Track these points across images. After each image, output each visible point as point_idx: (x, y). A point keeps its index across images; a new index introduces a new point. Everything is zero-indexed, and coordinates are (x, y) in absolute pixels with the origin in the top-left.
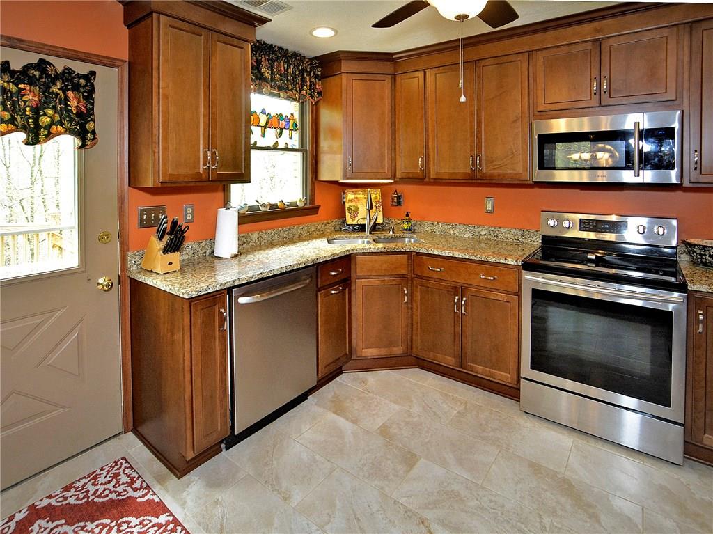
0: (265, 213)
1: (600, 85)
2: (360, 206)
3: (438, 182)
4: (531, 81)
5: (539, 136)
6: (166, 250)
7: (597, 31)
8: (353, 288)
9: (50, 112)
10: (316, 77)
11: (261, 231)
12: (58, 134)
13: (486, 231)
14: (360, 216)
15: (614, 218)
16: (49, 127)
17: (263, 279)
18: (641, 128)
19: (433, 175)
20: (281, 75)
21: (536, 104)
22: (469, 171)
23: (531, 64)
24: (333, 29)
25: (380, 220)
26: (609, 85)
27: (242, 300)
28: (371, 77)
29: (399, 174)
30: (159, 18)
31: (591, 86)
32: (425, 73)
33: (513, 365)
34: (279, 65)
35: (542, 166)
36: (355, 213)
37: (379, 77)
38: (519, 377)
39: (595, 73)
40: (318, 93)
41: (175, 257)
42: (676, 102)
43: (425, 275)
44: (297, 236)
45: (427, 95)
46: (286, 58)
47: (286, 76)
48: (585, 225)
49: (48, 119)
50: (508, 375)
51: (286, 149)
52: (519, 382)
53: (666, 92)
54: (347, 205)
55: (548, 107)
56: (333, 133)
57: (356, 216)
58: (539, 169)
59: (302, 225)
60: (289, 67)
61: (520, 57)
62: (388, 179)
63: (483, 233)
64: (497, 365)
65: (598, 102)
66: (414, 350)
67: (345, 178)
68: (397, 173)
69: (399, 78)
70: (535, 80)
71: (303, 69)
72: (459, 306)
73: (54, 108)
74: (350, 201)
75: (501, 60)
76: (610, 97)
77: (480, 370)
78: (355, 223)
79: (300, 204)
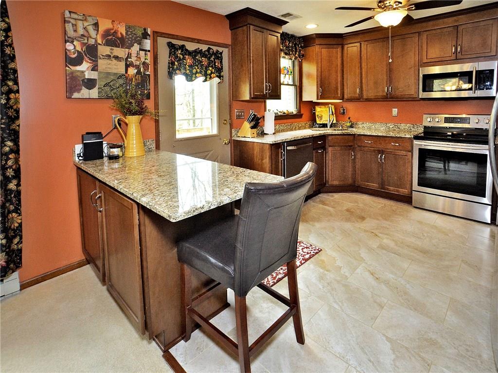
0: (281, 116)
1: (456, 49)
2: (324, 114)
3: (368, 100)
4: (420, 48)
5: (423, 75)
6: (252, 128)
7: (456, 21)
8: (327, 151)
9: (210, 68)
10: (301, 47)
11: (280, 124)
12: (214, 77)
13: (393, 126)
14: (323, 119)
15: (464, 116)
16: (210, 75)
17: (295, 140)
18: (477, 70)
19: (365, 97)
20: (287, 47)
21: (422, 60)
22: (385, 94)
23: (420, 39)
24: (316, 25)
25: (335, 122)
26: (461, 49)
27: (289, 148)
28: (332, 46)
29: (346, 97)
30: (250, 27)
31: (452, 50)
32: (361, 44)
33: (408, 186)
34: (286, 42)
35: (424, 90)
36: (321, 117)
37: (335, 46)
38: (412, 190)
39: (454, 43)
40: (302, 55)
41: (255, 130)
42: (496, 57)
43: (363, 145)
44: (294, 128)
45: (362, 56)
46: (288, 38)
47: (289, 47)
48: (447, 120)
49: (210, 72)
50: (406, 191)
51: (288, 85)
52: (412, 193)
53: (491, 52)
54: (317, 114)
55: (429, 61)
56: (309, 76)
57: (321, 119)
58: (423, 92)
59: (296, 122)
60: (290, 43)
61: (414, 35)
62: (341, 100)
63: (391, 127)
64: (400, 186)
65: (455, 57)
66: (356, 183)
67: (318, 99)
68: (345, 96)
69: (346, 47)
70: (422, 47)
71: (296, 43)
72: (381, 160)
73: (212, 67)
74: (318, 112)
75: (403, 37)
76: (462, 55)
77: (392, 189)
78: (321, 123)
79: (295, 113)
